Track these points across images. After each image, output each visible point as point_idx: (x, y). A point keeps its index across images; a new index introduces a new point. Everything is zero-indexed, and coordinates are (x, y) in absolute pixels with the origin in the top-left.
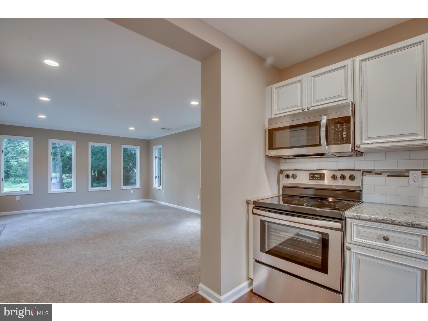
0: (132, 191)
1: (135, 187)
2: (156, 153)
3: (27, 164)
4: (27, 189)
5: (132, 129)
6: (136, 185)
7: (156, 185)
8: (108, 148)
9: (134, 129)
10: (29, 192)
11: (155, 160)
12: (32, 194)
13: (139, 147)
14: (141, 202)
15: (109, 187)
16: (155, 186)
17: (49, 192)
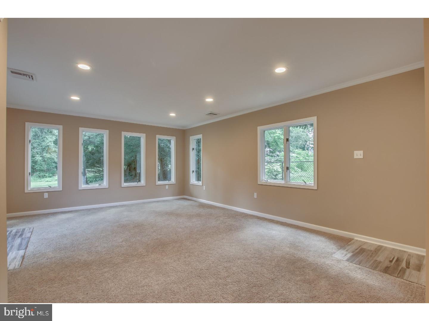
0: (167, 187)
1: (170, 182)
2: (193, 144)
3: (51, 159)
4: (57, 185)
5: (173, 115)
6: (170, 180)
7: (193, 180)
8: (141, 138)
9: (175, 115)
10: (58, 188)
11: (192, 152)
12: (62, 190)
13: (175, 137)
14: (178, 199)
15: (143, 182)
16: (192, 182)
17: (80, 189)
